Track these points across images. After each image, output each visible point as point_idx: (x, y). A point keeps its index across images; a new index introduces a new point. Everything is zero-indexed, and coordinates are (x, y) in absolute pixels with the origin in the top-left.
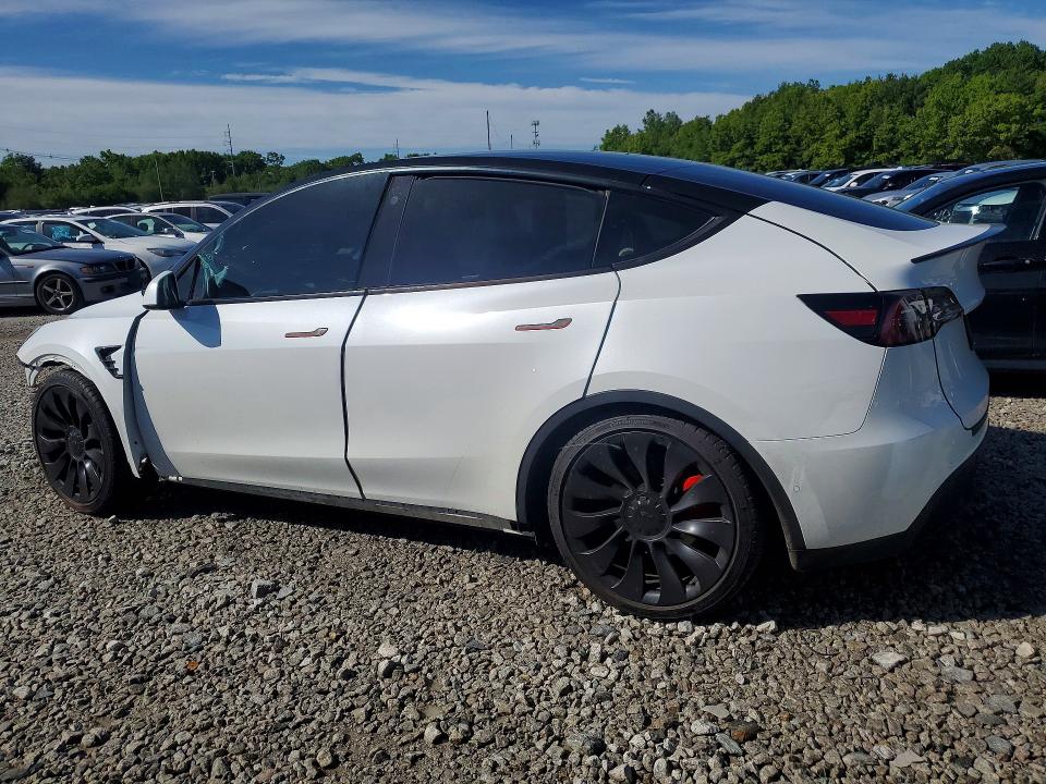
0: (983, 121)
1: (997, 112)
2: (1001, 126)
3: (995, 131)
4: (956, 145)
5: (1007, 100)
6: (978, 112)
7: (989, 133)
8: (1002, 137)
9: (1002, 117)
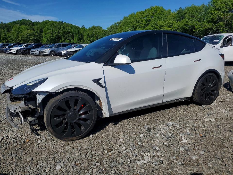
0: (26, 35)
1: (29, 34)
2: (30, 37)
3: (29, 37)
4: (22, 40)
5: (30, 31)
6: (25, 33)
7: (28, 38)
8: (31, 39)
9: (30, 35)
